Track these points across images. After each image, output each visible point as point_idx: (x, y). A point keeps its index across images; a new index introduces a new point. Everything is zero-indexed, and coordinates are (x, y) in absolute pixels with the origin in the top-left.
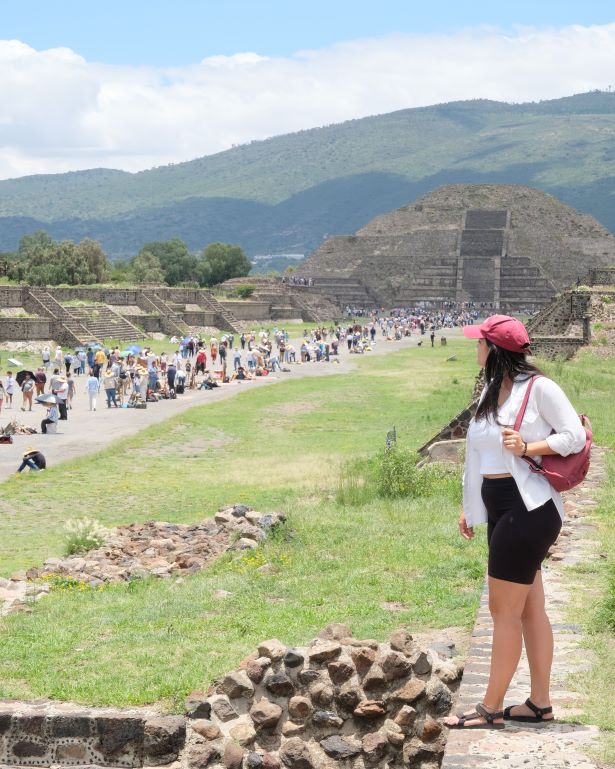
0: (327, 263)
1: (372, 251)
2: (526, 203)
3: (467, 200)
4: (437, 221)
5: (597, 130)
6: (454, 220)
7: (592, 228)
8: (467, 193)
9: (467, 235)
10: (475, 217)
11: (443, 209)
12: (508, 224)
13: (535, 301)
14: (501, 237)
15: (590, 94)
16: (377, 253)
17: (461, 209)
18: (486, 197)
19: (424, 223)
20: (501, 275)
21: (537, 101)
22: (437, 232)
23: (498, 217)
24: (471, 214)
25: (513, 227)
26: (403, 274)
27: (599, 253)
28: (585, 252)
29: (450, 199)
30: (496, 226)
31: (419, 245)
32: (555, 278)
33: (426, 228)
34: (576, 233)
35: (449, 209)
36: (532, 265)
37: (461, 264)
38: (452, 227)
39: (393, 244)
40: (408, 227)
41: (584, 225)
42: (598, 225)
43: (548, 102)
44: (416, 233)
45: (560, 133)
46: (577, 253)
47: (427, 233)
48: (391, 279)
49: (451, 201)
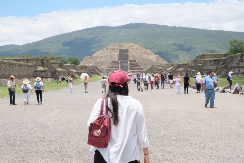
0: (86, 63)
1: (96, 60)
2: (133, 47)
3: (118, 47)
4: (112, 52)
5: (132, 32)
6: (116, 52)
7: (149, 53)
8: (118, 45)
9: (120, 56)
10: (121, 51)
11: (113, 49)
12: (129, 52)
13: (138, 71)
14: (128, 55)
15: (130, 24)
16: (98, 60)
17: (117, 49)
18: (123, 46)
19: (109, 53)
20: (130, 65)
21: (117, 26)
22: (112, 55)
23: (127, 51)
24: (120, 50)
25: (130, 53)
26: (104, 65)
27: (152, 59)
28: (148, 58)
29: (114, 47)
30: (126, 53)
31: (108, 58)
32: (142, 65)
33: (109, 54)
34: (146, 54)
35: (114, 49)
36: (136, 62)
37: (120, 62)
38: (115, 53)
39: (102, 58)
40: (105, 54)
41: (148, 52)
42: (151, 52)
43: (120, 26)
44: (107, 55)
45: (123, 33)
46: (147, 59)
47: (110, 55)
48: (102, 66)
49: (115, 47)
